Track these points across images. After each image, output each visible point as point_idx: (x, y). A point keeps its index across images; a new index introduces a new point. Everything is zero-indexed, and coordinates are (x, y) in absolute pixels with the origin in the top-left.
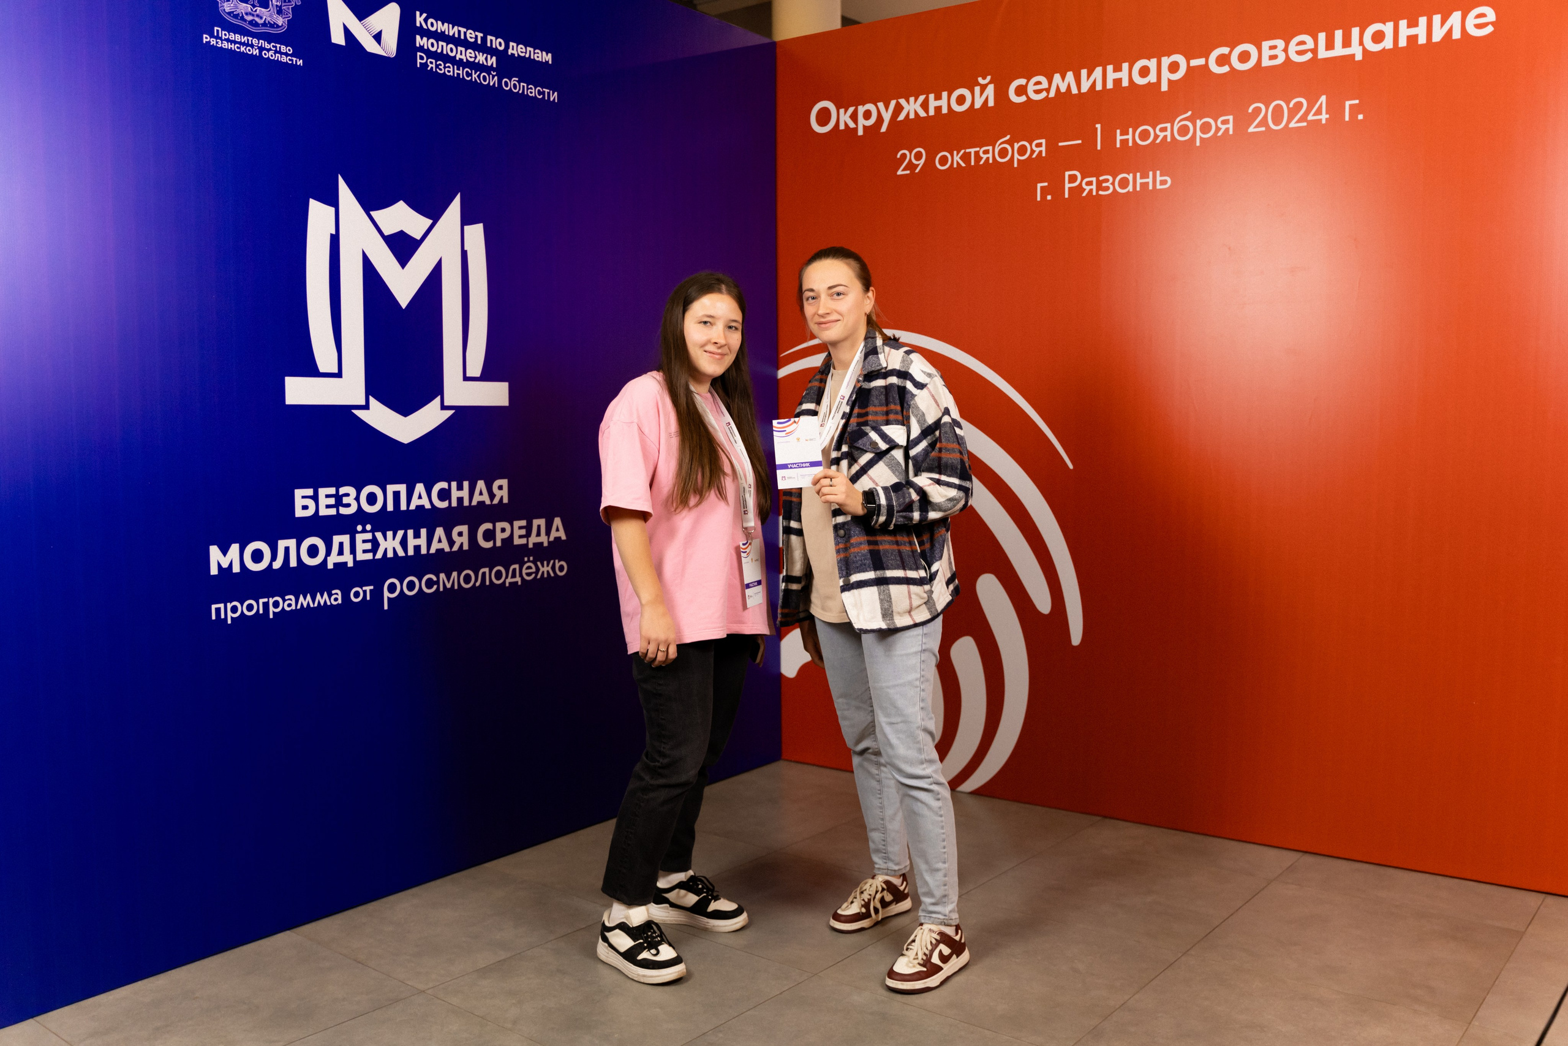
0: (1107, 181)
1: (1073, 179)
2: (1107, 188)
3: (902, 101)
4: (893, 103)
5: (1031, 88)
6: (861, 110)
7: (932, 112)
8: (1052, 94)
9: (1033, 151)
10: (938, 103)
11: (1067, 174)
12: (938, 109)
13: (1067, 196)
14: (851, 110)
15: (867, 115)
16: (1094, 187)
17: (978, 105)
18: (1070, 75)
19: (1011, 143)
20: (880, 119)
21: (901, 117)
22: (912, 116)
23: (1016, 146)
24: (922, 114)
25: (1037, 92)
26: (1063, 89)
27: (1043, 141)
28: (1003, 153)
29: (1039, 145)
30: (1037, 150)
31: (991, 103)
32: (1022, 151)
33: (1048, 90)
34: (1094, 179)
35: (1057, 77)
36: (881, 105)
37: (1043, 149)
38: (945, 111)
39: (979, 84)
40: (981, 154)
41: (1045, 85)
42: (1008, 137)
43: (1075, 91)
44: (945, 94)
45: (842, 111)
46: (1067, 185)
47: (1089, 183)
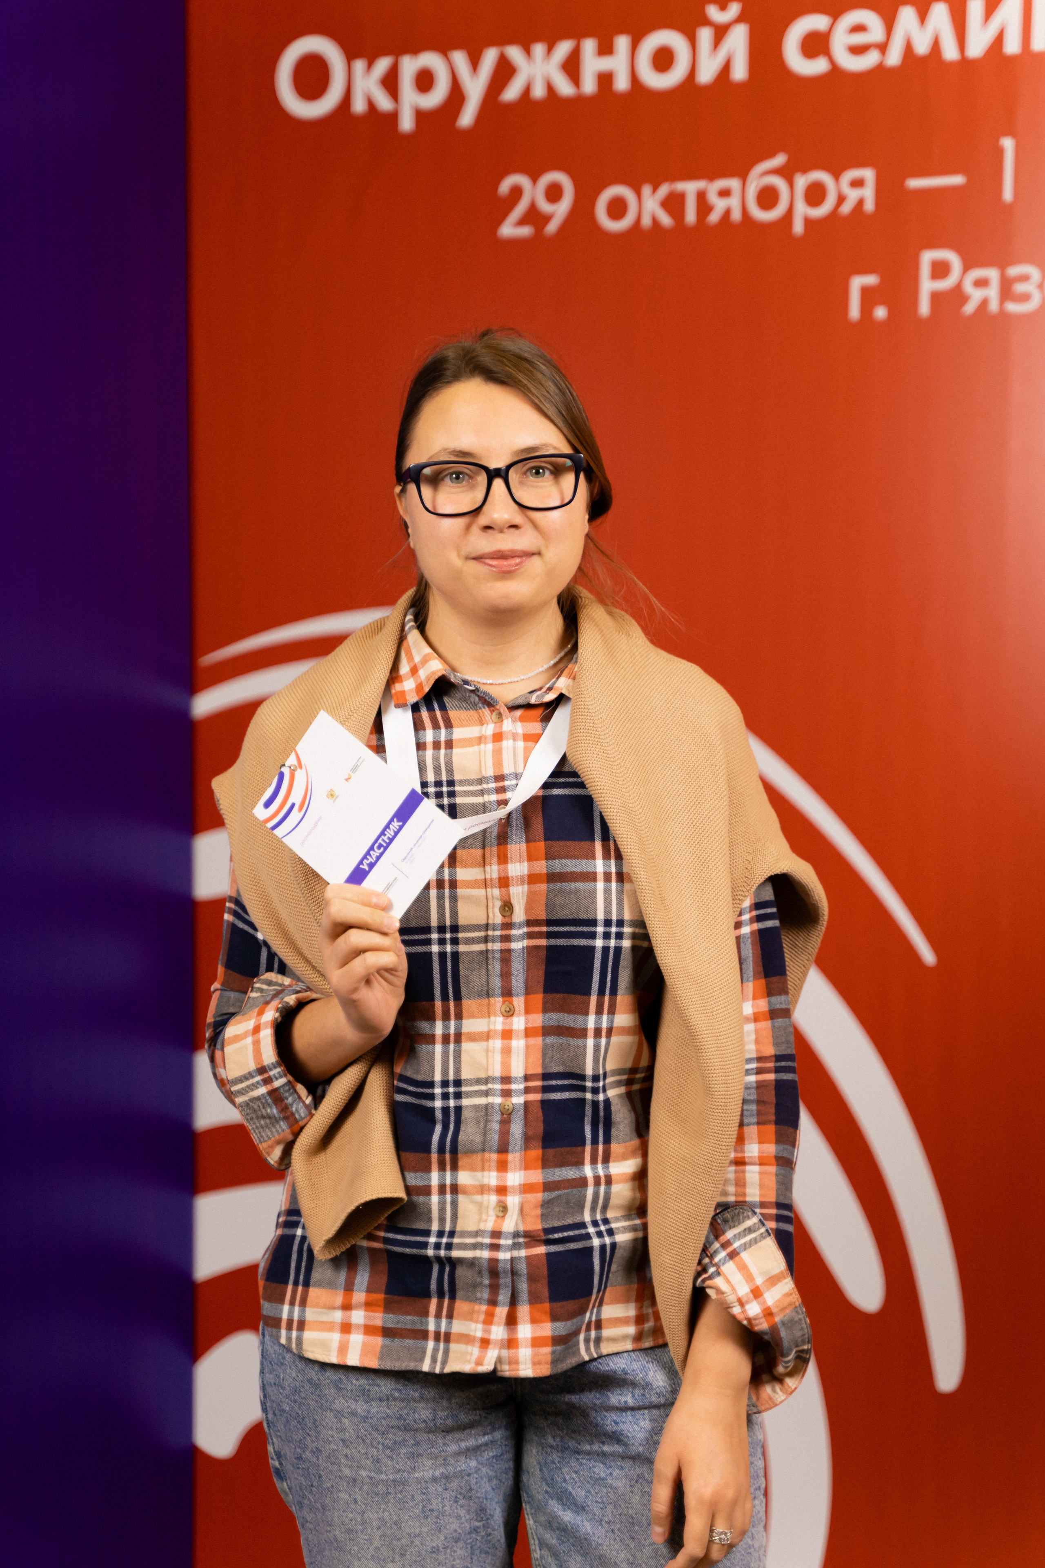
0: (1025, 278)
1: (940, 270)
2: (1025, 298)
3: (514, 53)
4: (490, 57)
5: (840, 41)
6: (410, 66)
7: (589, 86)
8: (894, 58)
9: (841, 199)
10: (605, 64)
11: (928, 257)
12: (605, 79)
13: (924, 308)
14: (383, 64)
15: (424, 81)
16: (993, 293)
17: (706, 74)
18: (940, 14)
19: (787, 173)
20: (457, 96)
21: (512, 93)
22: (539, 92)
23: (802, 182)
24: (565, 88)
25: (857, 50)
26: (922, 47)
27: (868, 174)
28: (767, 197)
29: (858, 183)
30: (853, 195)
31: (740, 72)
32: (815, 194)
33: (883, 48)
34: (992, 274)
35: (907, 15)
36: (460, 58)
37: (868, 193)
38: (622, 84)
39: (706, 22)
40: (713, 198)
41: (876, 31)
42: (780, 160)
43: (950, 52)
44: (622, 43)
45: (359, 65)
46: (927, 286)
47: (981, 283)
